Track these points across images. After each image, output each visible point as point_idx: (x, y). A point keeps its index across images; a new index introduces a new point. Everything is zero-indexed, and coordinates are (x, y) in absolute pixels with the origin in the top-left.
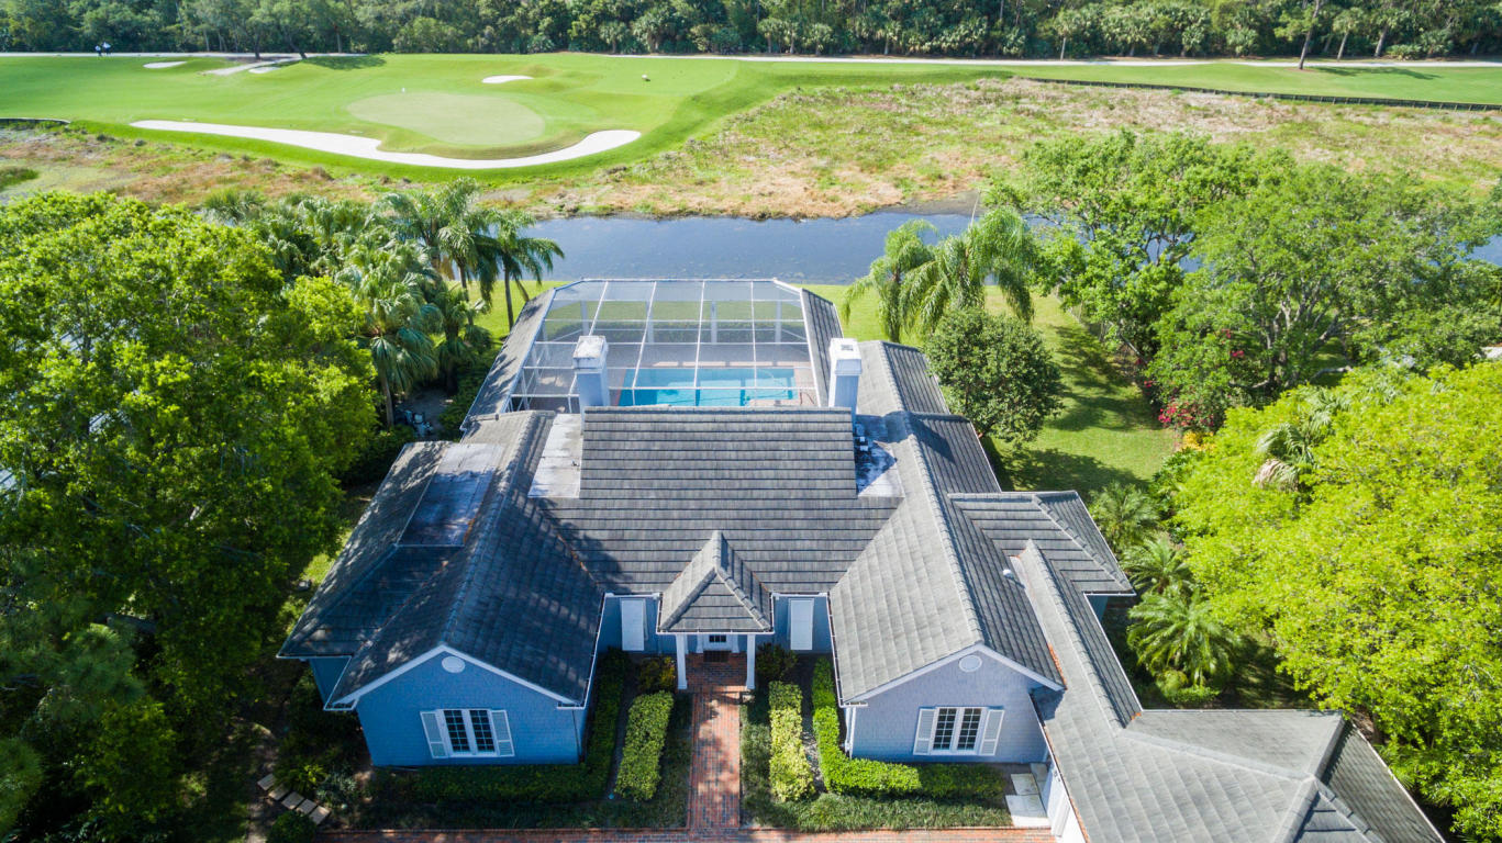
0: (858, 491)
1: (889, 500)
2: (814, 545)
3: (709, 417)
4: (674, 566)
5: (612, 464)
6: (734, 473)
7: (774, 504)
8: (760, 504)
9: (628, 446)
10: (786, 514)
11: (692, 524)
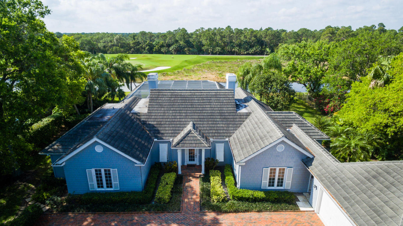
0: (237, 111)
1: (247, 113)
2: (224, 125)
3: (190, 91)
4: (177, 132)
5: (158, 104)
6: (197, 106)
7: (210, 114)
8: (206, 114)
9: (163, 99)
10: (214, 117)
11: (183, 120)
